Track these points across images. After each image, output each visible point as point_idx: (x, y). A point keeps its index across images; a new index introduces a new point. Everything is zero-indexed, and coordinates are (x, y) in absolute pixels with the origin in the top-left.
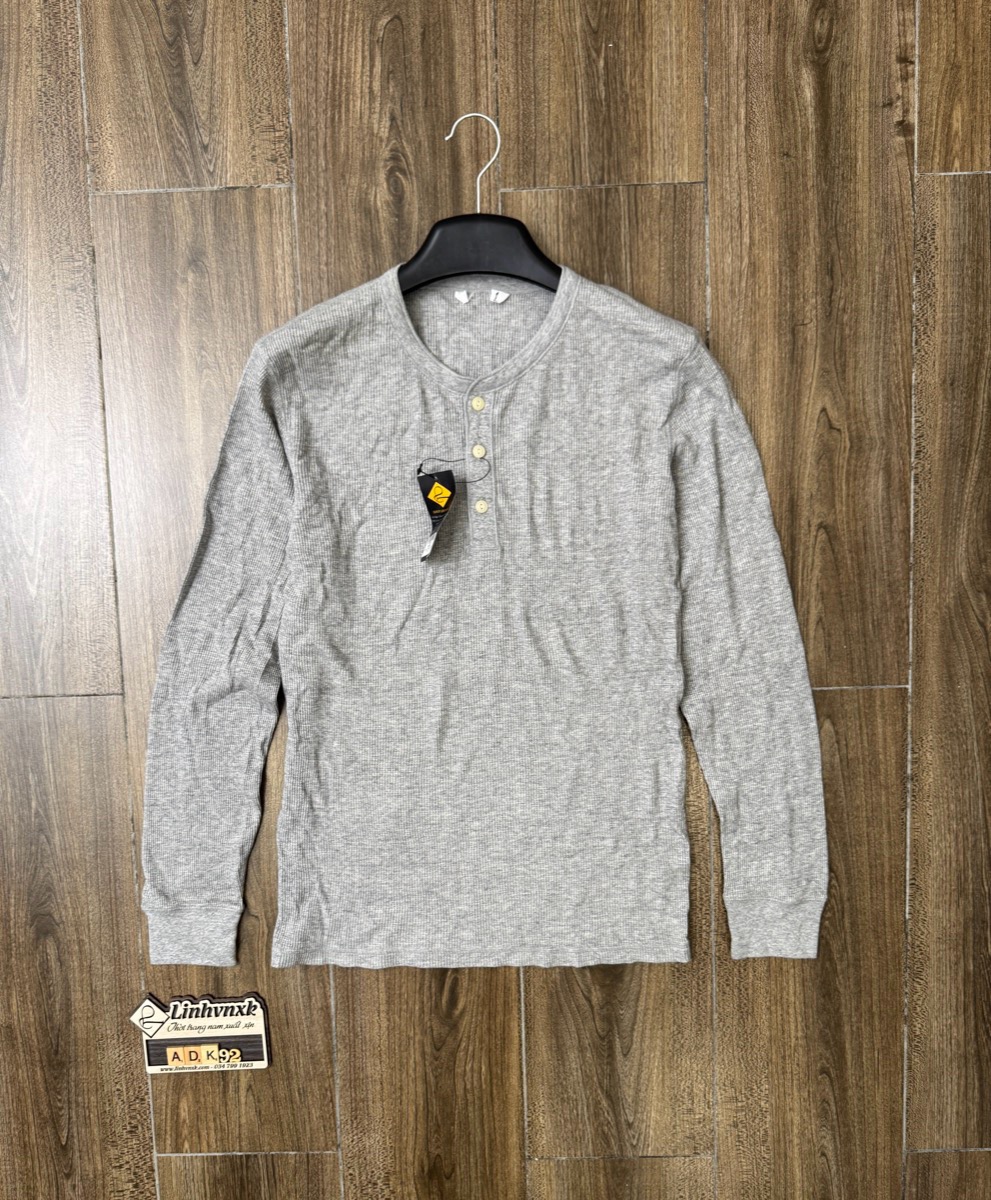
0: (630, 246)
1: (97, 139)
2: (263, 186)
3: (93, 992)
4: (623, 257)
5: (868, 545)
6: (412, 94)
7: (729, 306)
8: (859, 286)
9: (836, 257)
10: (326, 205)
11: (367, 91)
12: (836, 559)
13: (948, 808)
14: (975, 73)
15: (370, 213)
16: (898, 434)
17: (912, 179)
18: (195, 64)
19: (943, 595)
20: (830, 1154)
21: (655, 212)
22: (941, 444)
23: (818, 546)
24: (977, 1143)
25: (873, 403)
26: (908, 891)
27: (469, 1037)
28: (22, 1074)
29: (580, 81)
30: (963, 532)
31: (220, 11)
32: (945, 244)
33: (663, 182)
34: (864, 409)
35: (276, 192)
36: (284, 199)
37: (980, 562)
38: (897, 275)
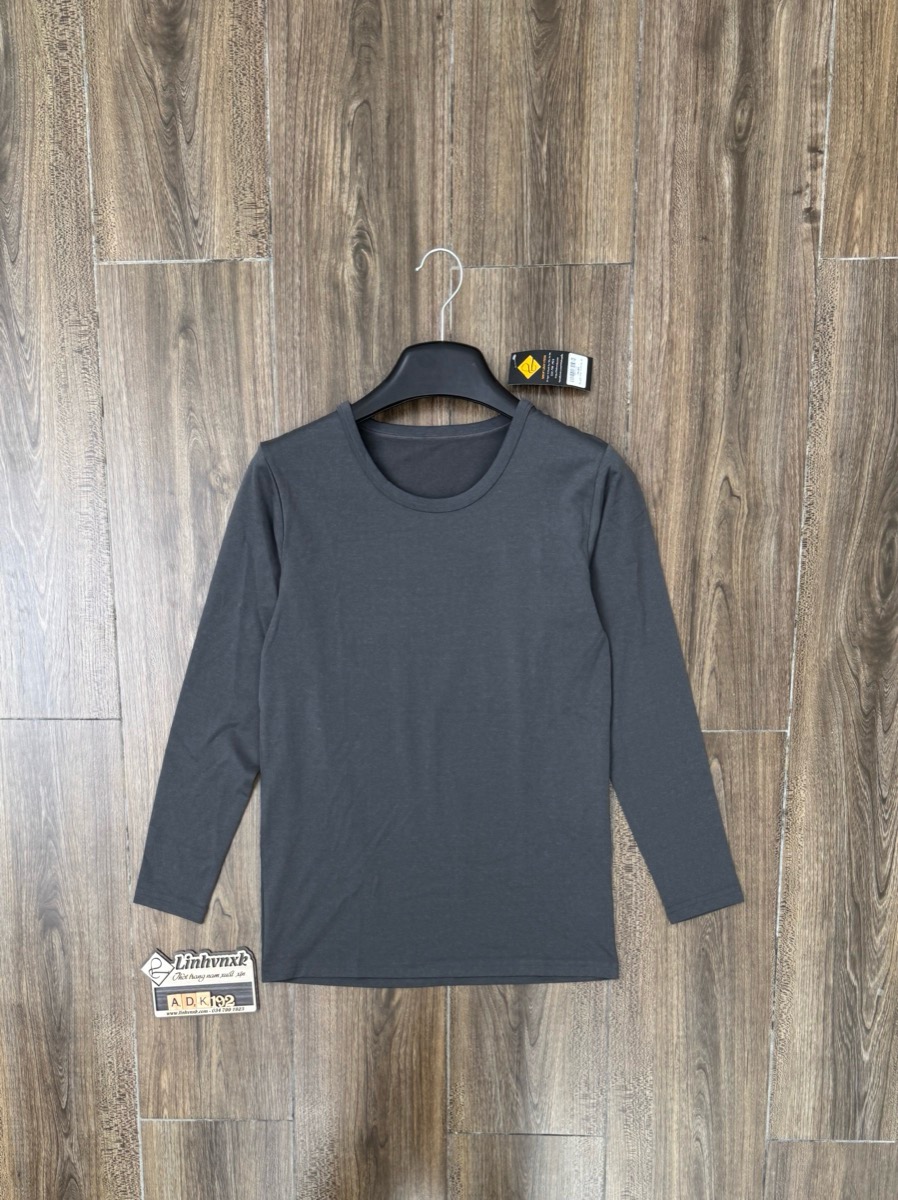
0: (564, 323)
1: (100, 212)
2: (245, 260)
3: (91, 977)
4: (557, 333)
5: (759, 603)
6: (378, 176)
7: (648, 381)
8: (764, 363)
9: (745, 336)
10: (300, 278)
11: (337, 171)
12: (730, 616)
13: (817, 841)
14: (878, 163)
15: (338, 287)
16: (792, 503)
17: (815, 264)
18: (188, 143)
19: (822, 649)
20: (704, 1140)
21: (586, 291)
22: (828, 512)
23: (715, 603)
24: (829, 1135)
25: (770, 473)
26: (779, 912)
27: (403, 1025)
28: (30, 1047)
29: (526, 165)
30: (843, 593)
31: (211, 93)
32: (842, 326)
33: (594, 262)
34: (762, 478)
35: (256, 265)
36: (263, 273)
37: (857, 620)
38: (798, 354)
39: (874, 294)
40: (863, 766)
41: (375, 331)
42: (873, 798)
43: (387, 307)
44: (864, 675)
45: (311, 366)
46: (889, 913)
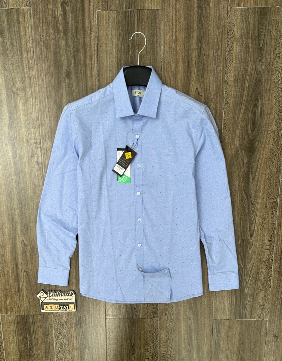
2: (22, 8)
7: (169, 53)
8: (209, 46)
9: (202, 36)
10: (42, 15)
15: (56, 18)
16: (220, 97)
17: (228, 9)
19: (231, 151)
20: (192, 319)
21: (145, 19)
22: (233, 101)
25: (212, 87)
30: (238, 130)
32: (237, 32)
33: (148, 9)
34: (210, 89)
35: (26, 10)
36: (29, 13)
37: (243, 140)
38: (221, 43)
39: (248, 21)
40: (245, 192)
41: (70, 35)
42: (248, 203)
43: (74, 26)
44: (245, 160)
45: (47, 47)
46: (254, 242)
